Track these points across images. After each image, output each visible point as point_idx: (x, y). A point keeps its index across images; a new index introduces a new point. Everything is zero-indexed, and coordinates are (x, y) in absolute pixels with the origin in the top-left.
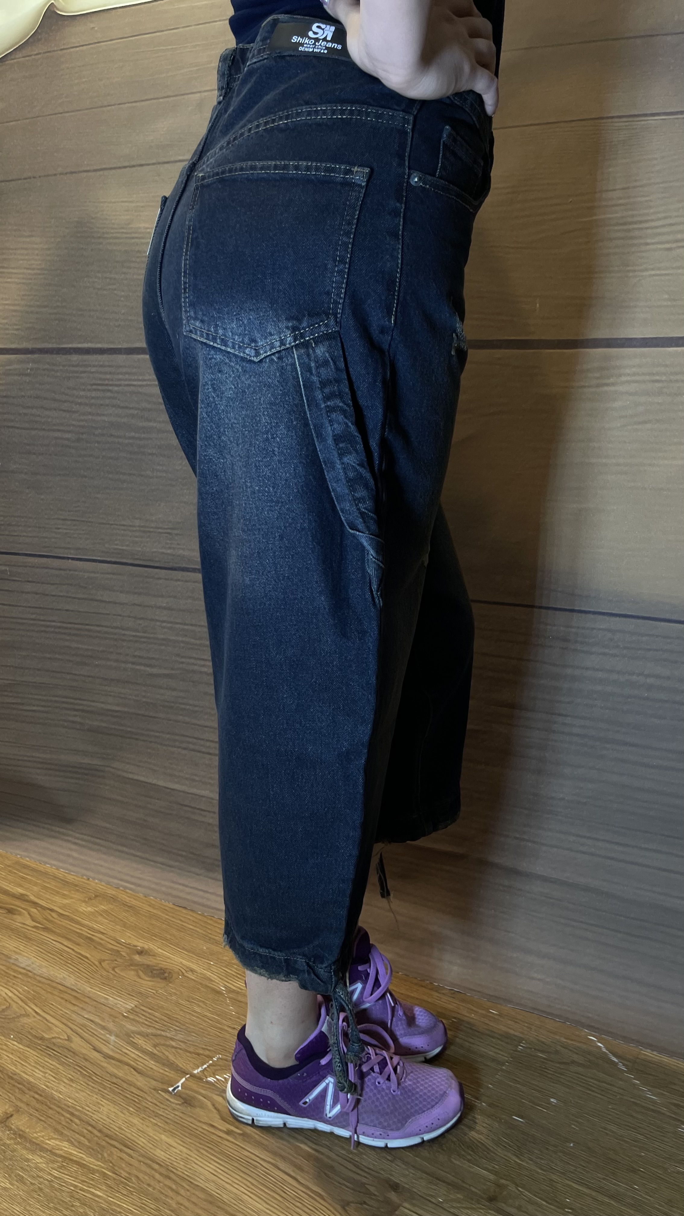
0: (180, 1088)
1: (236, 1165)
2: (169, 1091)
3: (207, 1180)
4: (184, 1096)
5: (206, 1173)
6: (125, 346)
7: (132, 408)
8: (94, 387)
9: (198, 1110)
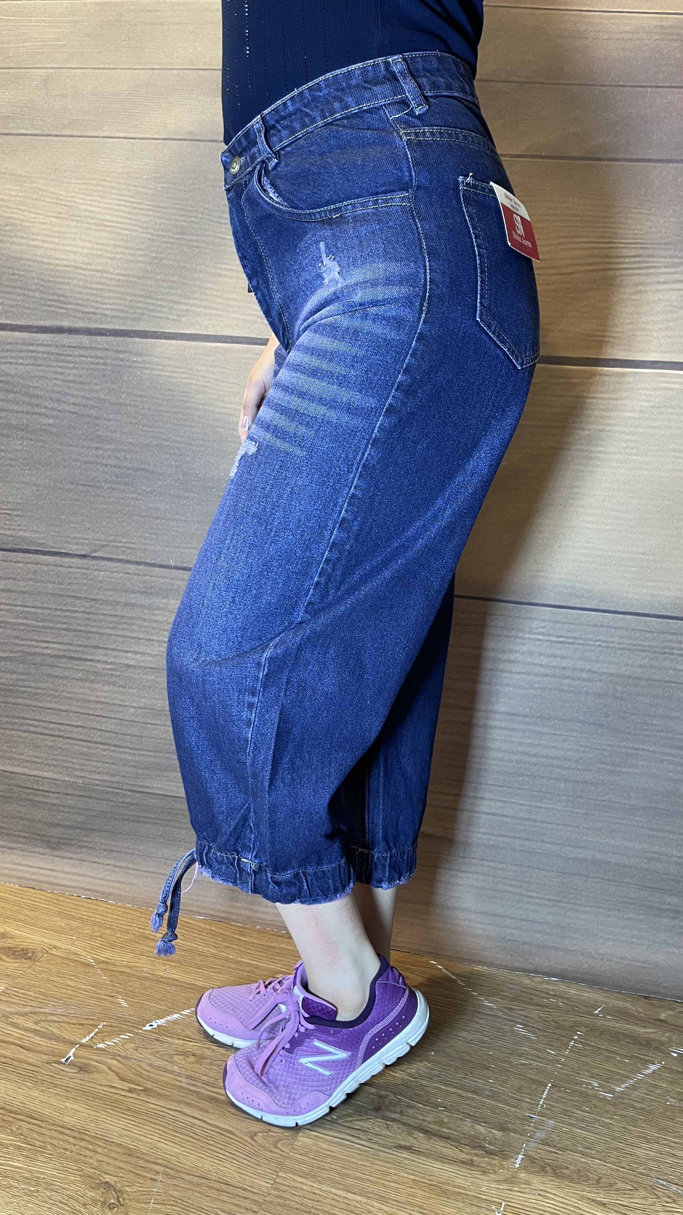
0: (72, 1058)
1: (145, 1118)
2: (61, 1063)
3: (120, 1136)
4: (78, 1064)
5: (117, 1129)
9: (95, 1075)
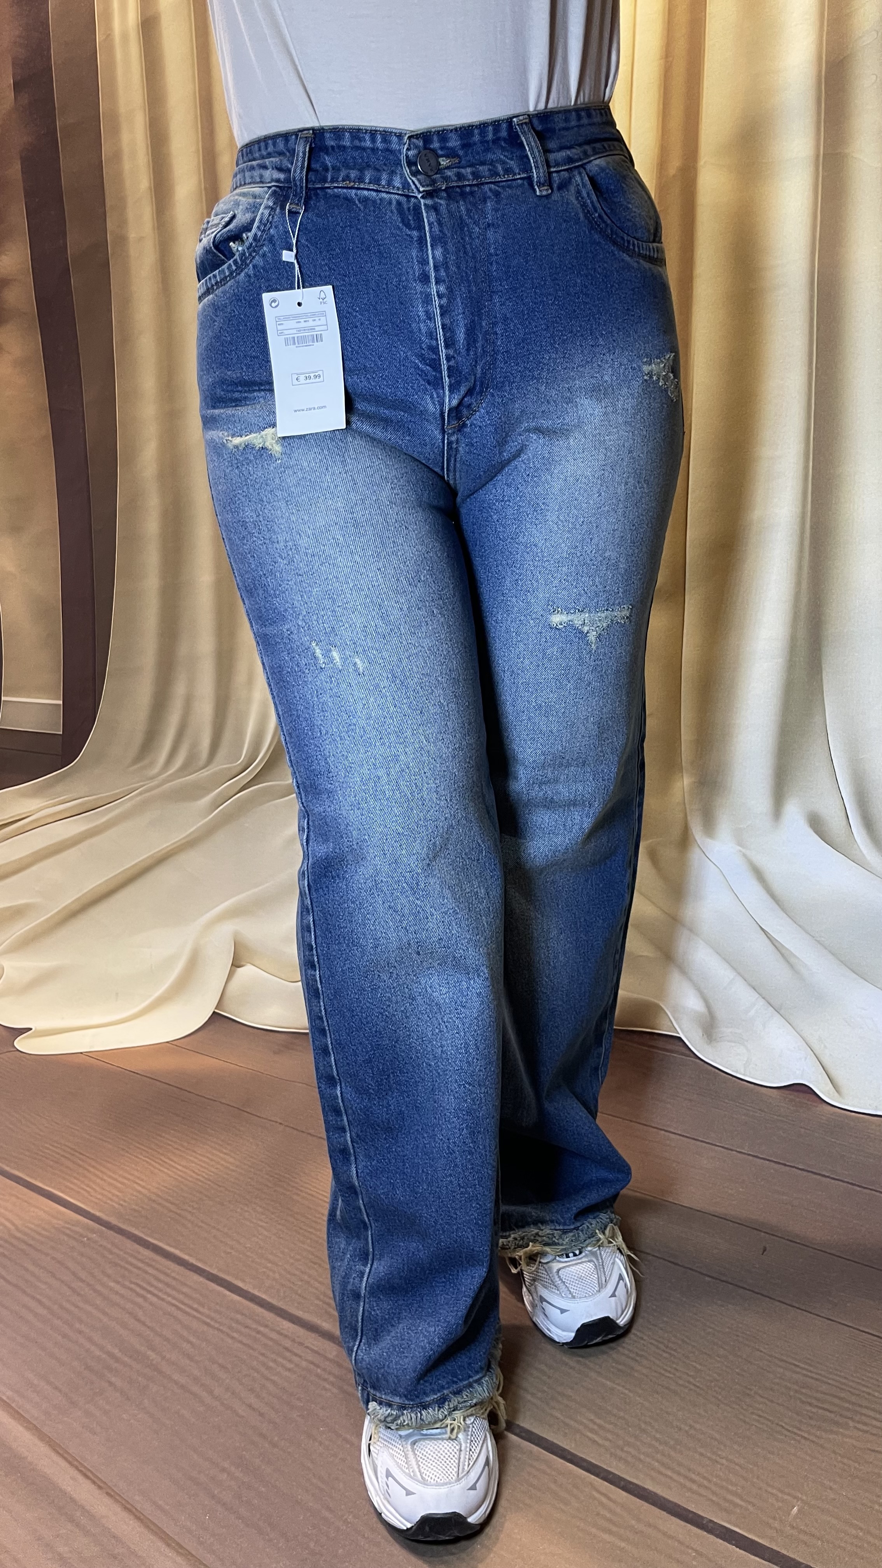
6: (215, 1272)
7: (148, 1327)
8: (132, 1286)
